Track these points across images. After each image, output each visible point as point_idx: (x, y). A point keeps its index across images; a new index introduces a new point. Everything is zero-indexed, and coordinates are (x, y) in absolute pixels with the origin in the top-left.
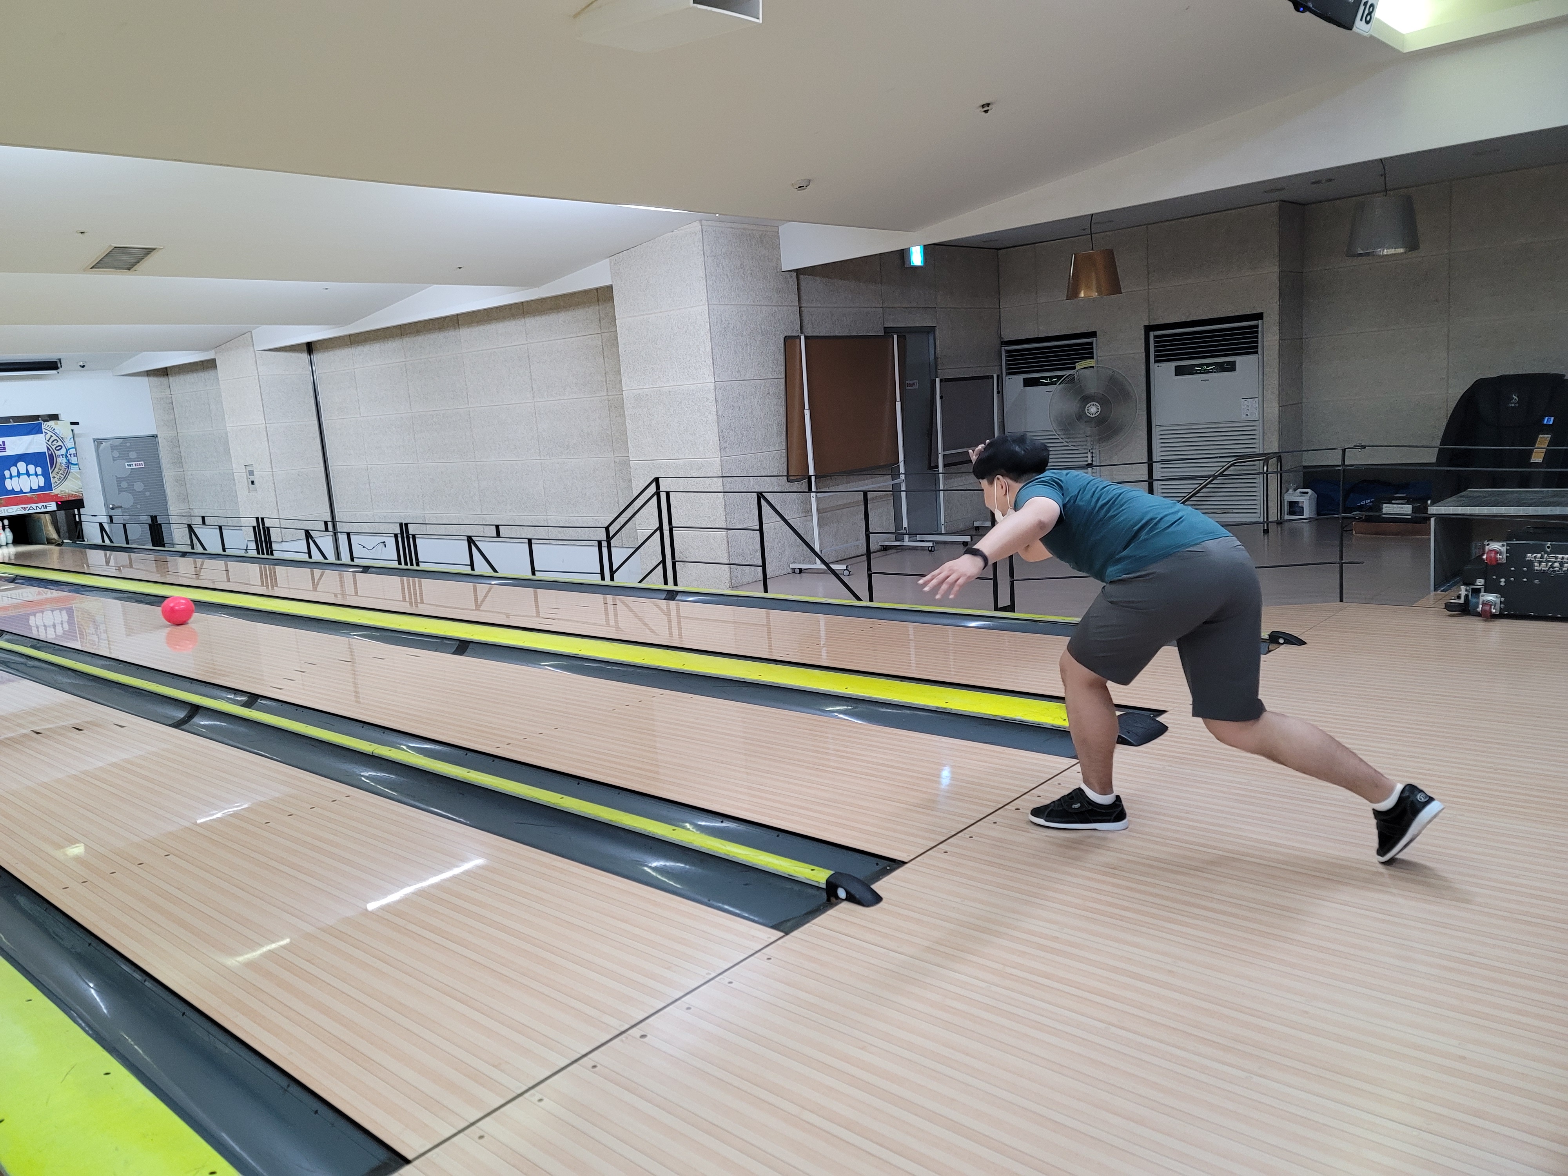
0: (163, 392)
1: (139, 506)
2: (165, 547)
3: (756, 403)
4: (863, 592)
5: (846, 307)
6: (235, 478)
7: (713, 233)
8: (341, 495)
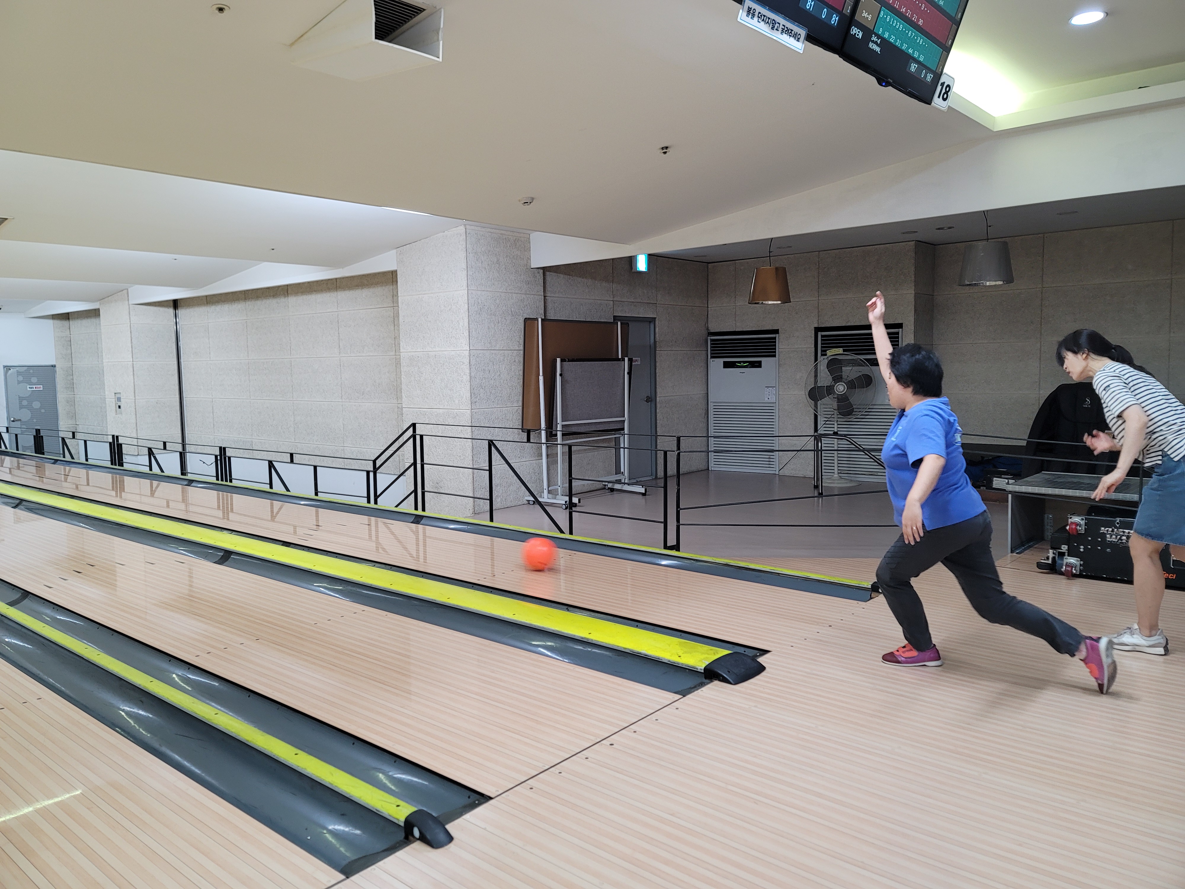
0: (64, 332)
1: (35, 420)
2: (43, 454)
3: (503, 368)
4: (565, 526)
5: (583, 299)
6: (107, 402)
7: (475, 235)
8: (191, 421)
